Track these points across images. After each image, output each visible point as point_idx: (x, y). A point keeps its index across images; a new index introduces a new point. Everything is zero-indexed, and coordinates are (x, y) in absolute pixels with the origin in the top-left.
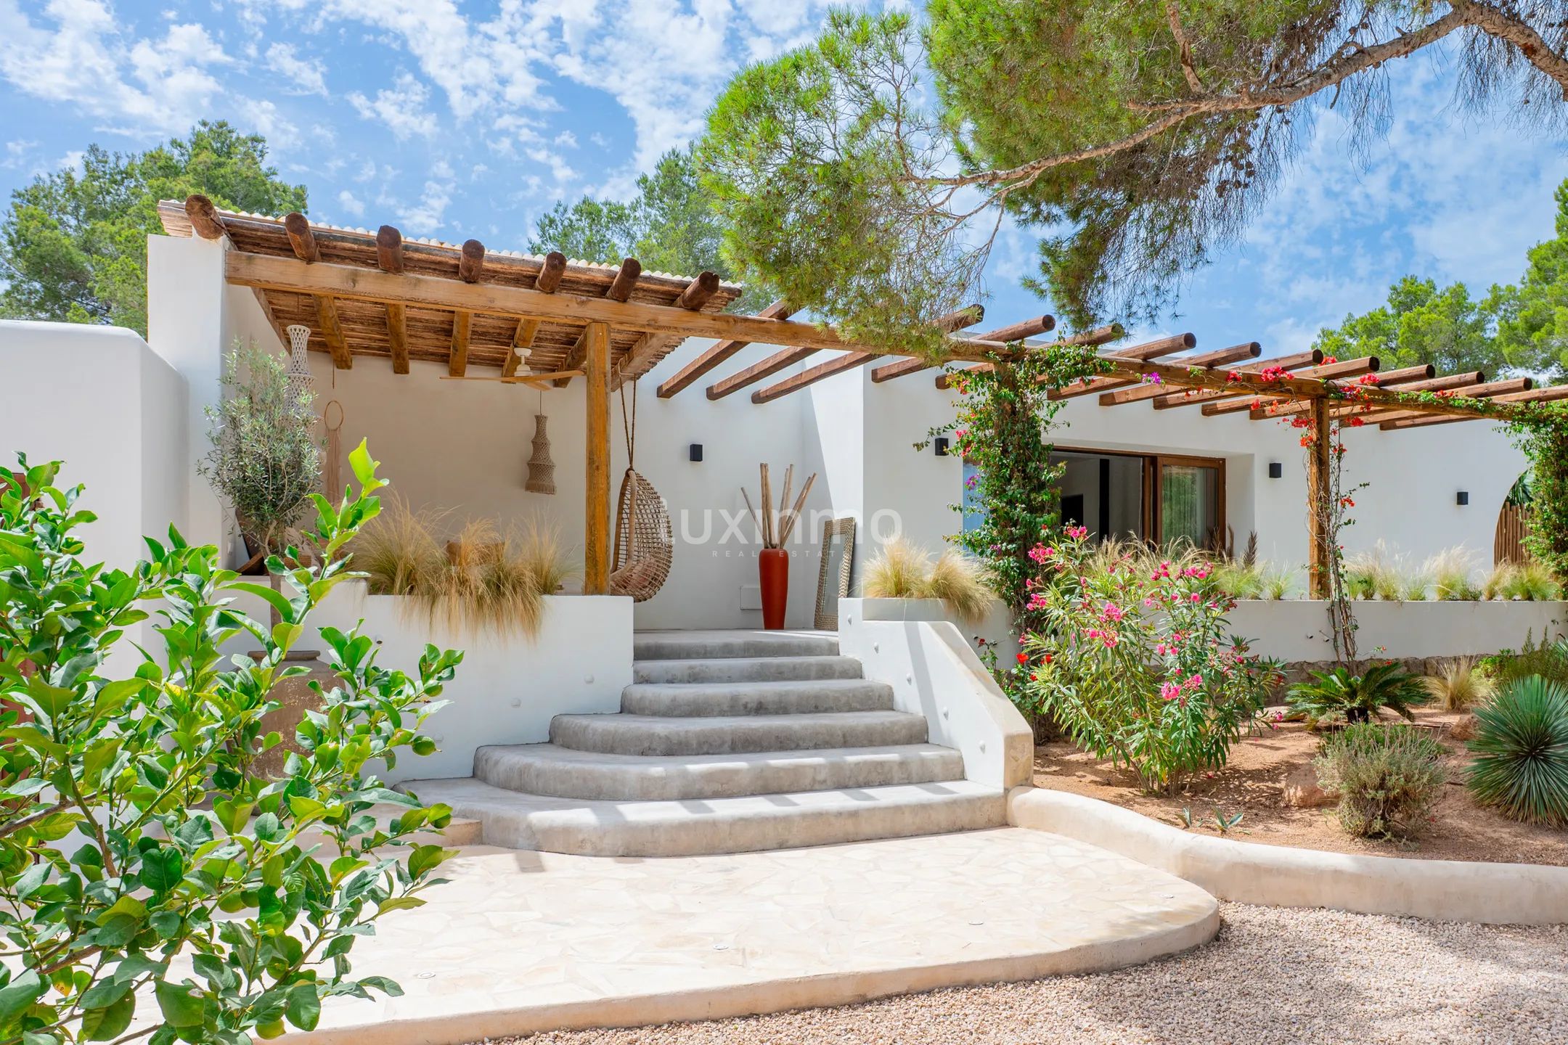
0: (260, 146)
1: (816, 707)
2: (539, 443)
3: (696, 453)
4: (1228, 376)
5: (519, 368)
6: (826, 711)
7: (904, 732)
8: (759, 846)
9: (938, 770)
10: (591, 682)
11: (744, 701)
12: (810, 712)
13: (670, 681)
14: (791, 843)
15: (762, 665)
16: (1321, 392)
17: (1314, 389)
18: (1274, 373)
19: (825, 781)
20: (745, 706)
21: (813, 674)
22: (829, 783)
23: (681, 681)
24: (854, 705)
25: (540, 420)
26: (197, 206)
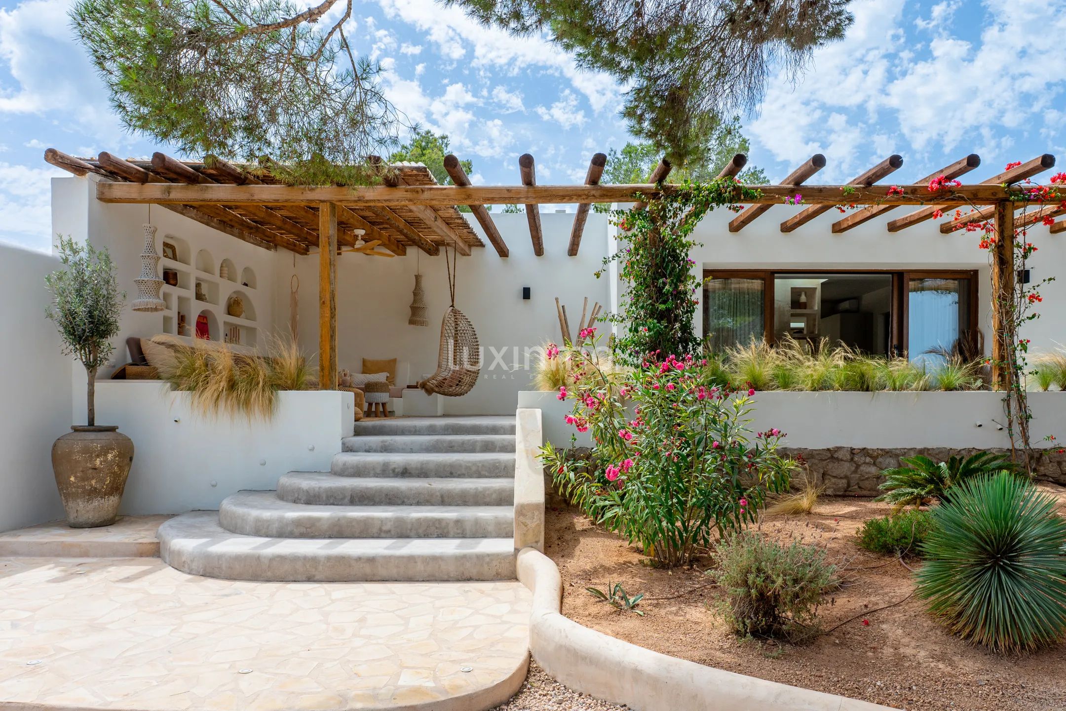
0: (446, 141)
1: (451, 473)
2: (417, 292)
3: (526, 293)
4: (887, 190)
5: (357, 242)
6: (459, 476)
7: (494, 496)
8: (291, 578)
9: (490, 528)
10: (312, 449)
11: (393, 466)
12: (446, 477)
13: (368, 451)
14: (317, 578)
15: (437, 441)
16: (1001, 195)
17: (994, 194)
18: (939, 183)
19: (390, 531)
20: (394, 470)
21: (478, 448)
22: (393, 533)
23: (376, 451)
24: (483, 473)
25: (418, 278)
26: (50, 154)
